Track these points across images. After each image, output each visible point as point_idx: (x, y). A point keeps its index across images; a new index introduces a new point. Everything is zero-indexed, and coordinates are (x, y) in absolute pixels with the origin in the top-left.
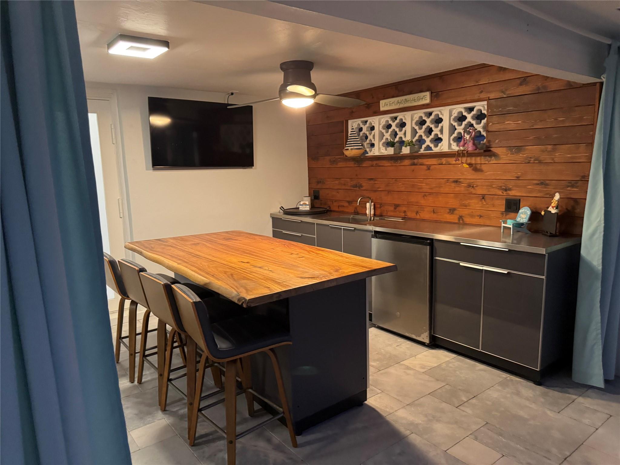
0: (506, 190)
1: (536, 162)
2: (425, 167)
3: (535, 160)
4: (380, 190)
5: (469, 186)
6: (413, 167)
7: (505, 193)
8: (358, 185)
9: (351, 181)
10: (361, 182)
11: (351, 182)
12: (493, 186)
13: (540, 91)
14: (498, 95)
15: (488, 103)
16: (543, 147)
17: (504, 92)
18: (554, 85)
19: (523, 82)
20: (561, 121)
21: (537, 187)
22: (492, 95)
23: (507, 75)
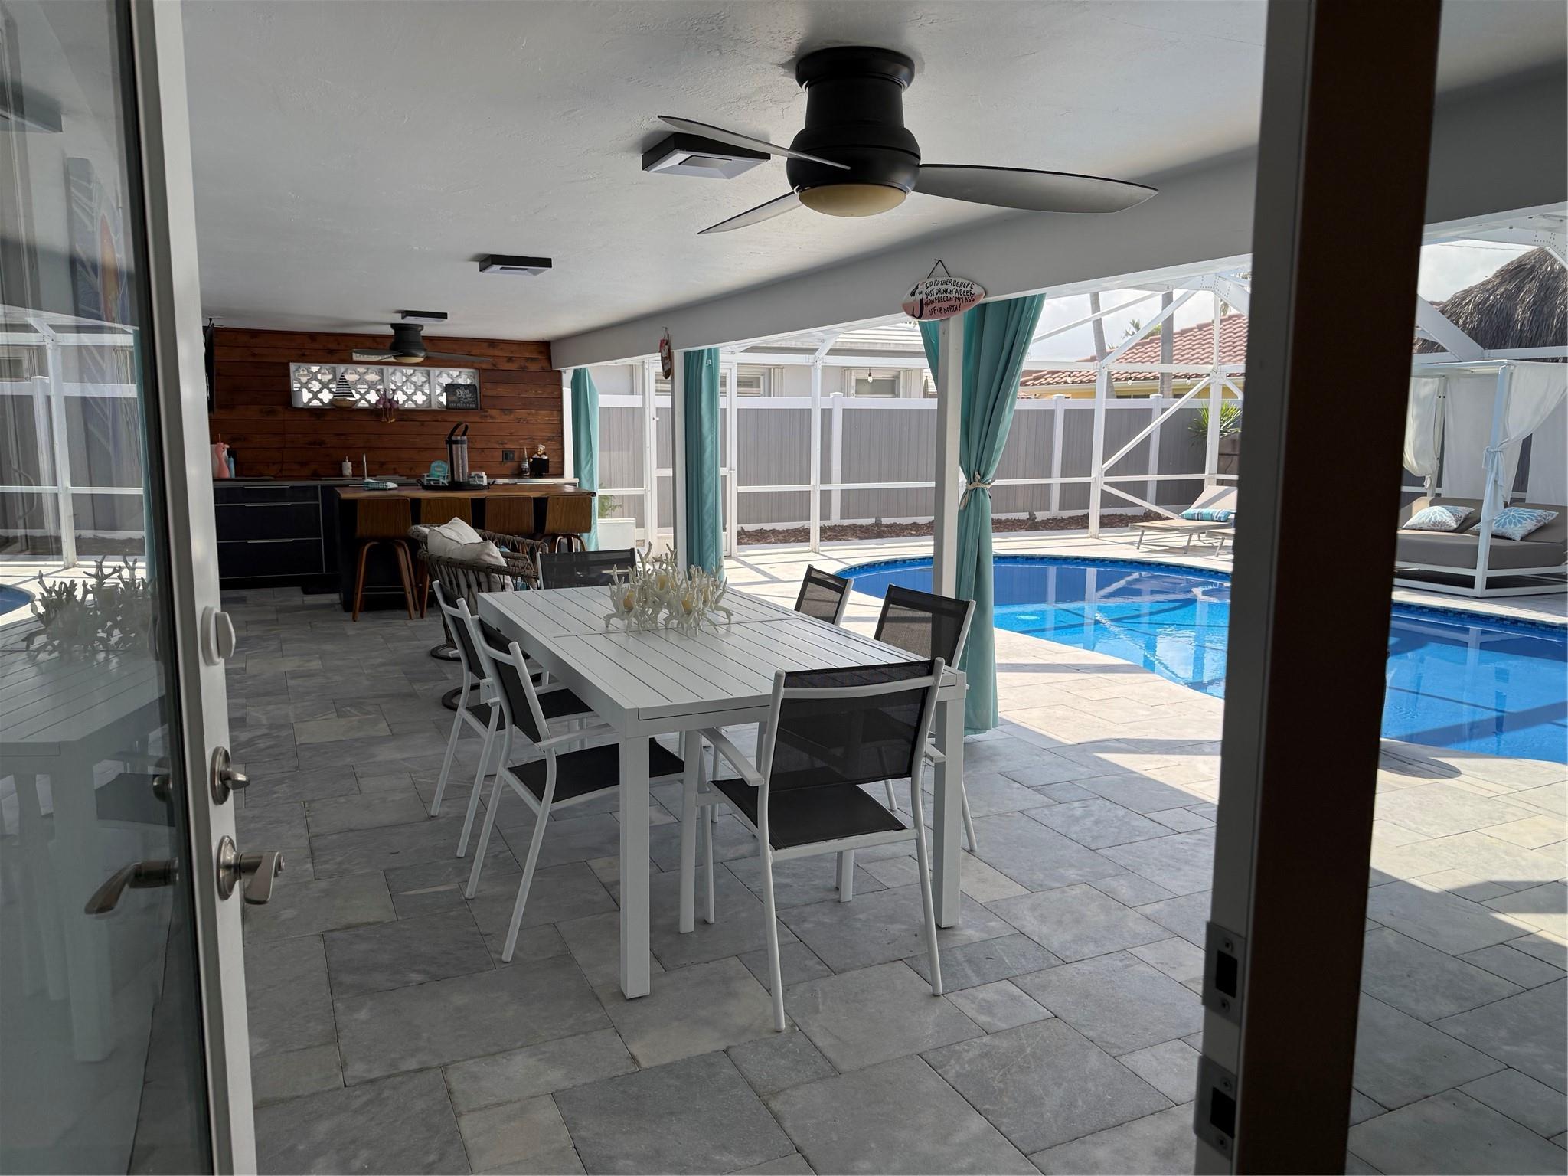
0: (502, 444)
2: (417, 423)
6: (402, 423)
7: (501, 446)
8: (318, 442)
10: (324, 439)
11: (306, 439)
12: (491, 441)
13: (523, 369)
14: (490, 367)
15: (481, 372)
16: (528, 411)
17: (494, 366)
18: (533, 367)
19: (510, 360)
20: (540, 394)
21: (527, 441)
22: (484, 366)
23: (496, 352)
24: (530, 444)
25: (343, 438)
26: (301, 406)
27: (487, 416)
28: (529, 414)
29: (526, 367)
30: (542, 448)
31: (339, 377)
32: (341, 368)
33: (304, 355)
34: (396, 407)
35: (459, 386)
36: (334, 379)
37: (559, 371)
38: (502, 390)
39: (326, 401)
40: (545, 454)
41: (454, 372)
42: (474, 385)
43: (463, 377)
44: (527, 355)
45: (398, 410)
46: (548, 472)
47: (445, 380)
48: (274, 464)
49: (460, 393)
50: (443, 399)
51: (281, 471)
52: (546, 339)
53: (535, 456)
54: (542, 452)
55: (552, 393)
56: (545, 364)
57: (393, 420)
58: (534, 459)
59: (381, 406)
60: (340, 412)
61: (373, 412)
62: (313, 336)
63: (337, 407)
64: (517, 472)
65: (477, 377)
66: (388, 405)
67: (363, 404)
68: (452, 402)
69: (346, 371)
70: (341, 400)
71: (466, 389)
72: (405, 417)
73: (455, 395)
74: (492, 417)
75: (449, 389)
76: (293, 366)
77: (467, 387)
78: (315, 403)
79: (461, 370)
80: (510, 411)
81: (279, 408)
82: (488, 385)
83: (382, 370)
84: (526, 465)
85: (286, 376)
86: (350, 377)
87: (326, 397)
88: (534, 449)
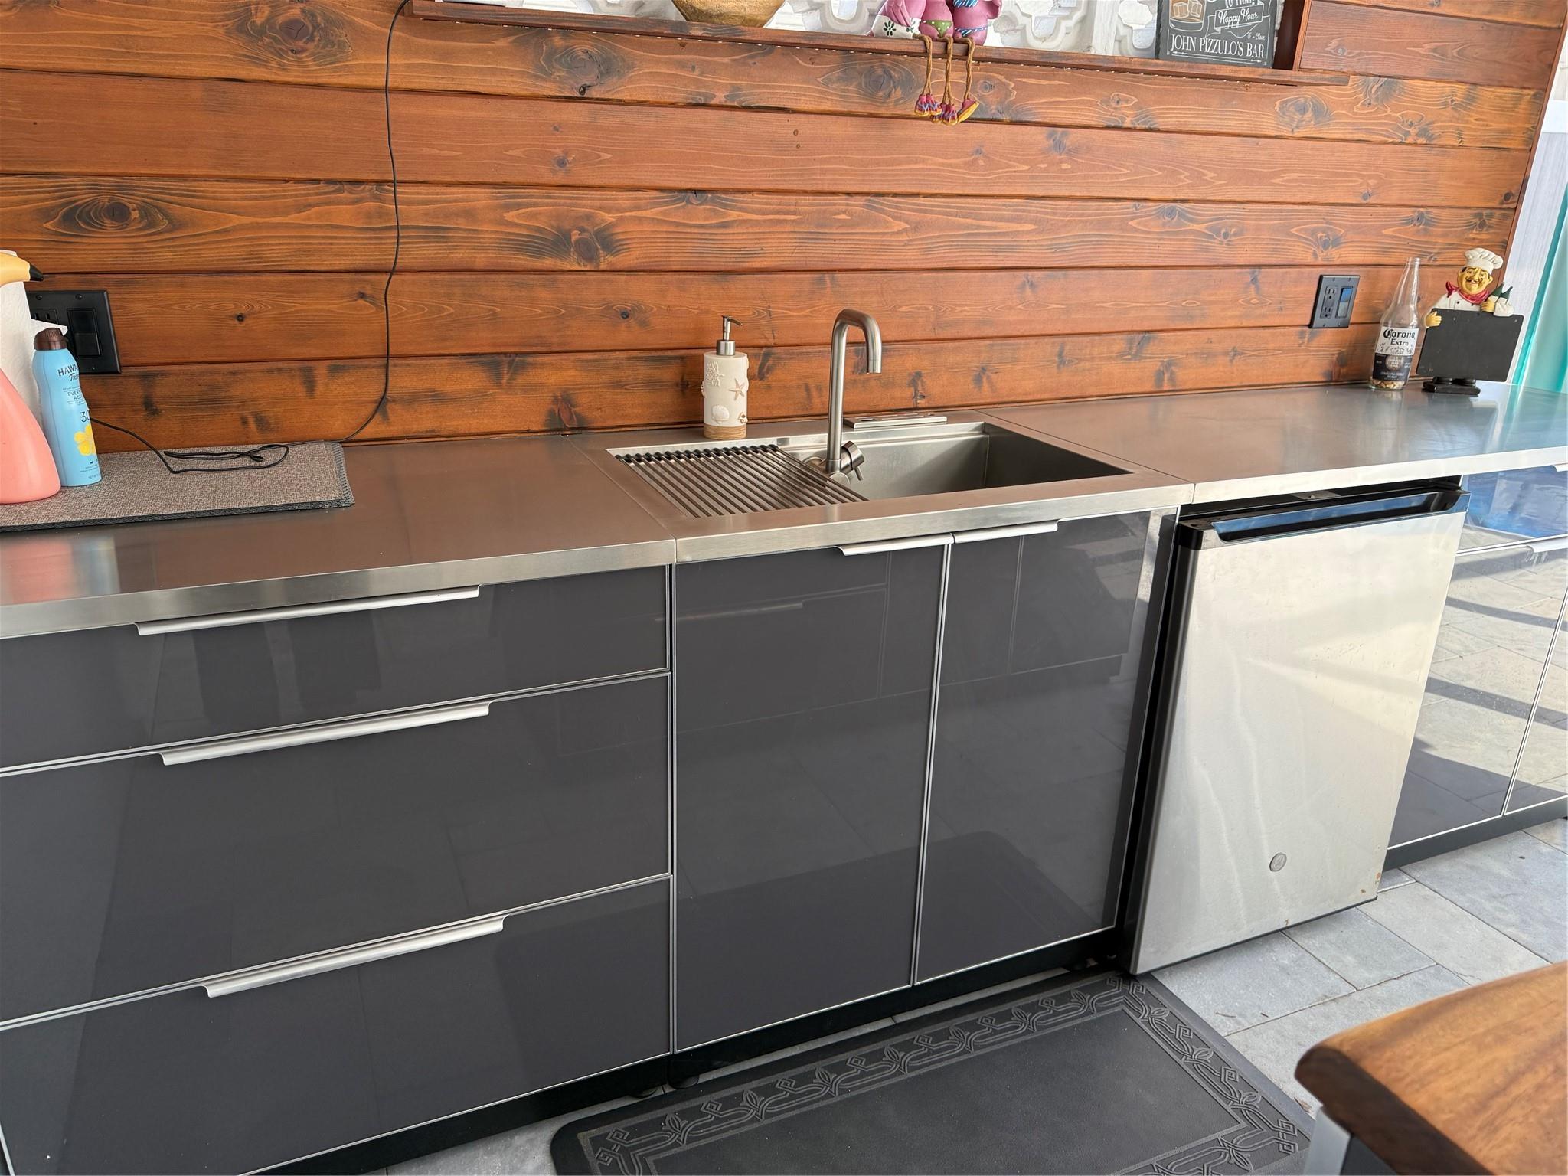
1: (1419, 142)
3: (1418, 135)
4: (756, 264)
5: (1215, 232)
8: (575, 236)
9: (508, 207)
10: (609, 218)
11: (510, 216)
12: (1292, 230)
68: (1187, 28)
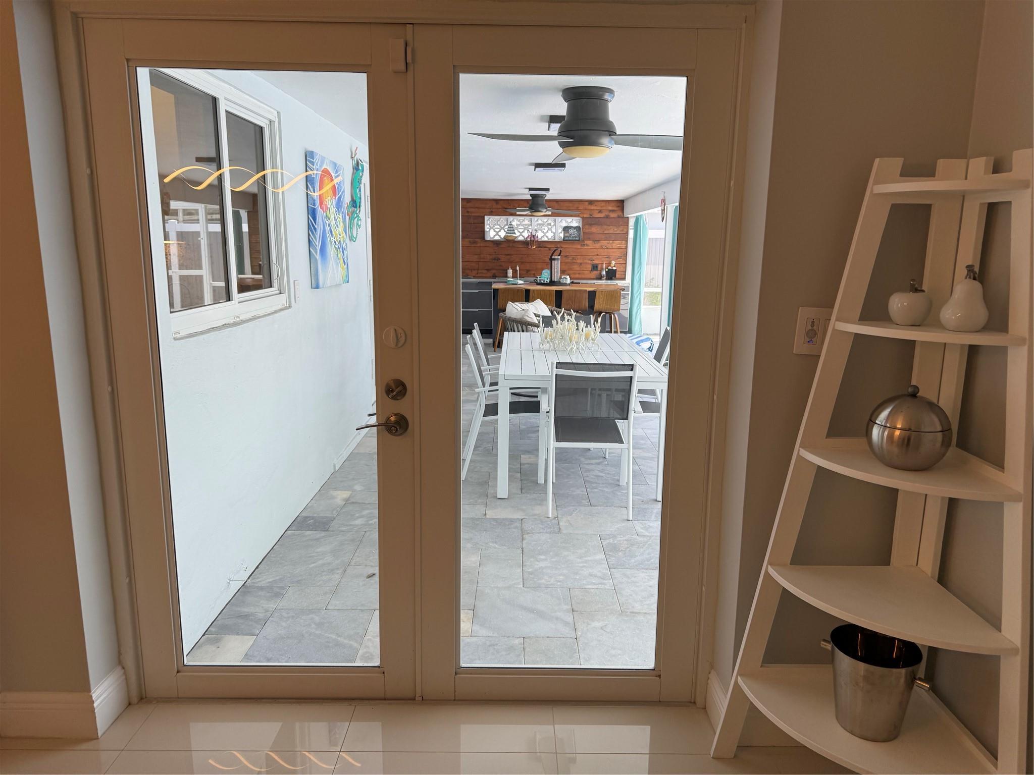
0: (592, 261)
2: (547, 249)
5: (573, 259)
6: (539, 249)
7: (591, 262)
9: (490, 256)
13: (607, 217)
14: (588, 216)
15: (584, 219)
16: (608, 242)
17: (591, 215)
18: (613, 215)
19: (600, 212)
20: (616, 231)
21: (606, 259)
22: (585, 216)
23: (593, 207)
24: (607, 261)
25: (508, 257)
26: (488, 239)
27: (584, 245)
28: (608, 243)
29: (608, 216)
30: (613, 263)
31: (509, 223)
32: (511, 218)
33: (492, 212)
34: (536, 239)
35: (570, 227)
36: (507, 224)
37: (628, 217)
38: (594, 229)
39: (502, 237)
40: (615, 266)
41: (569, 219)
42: (579, 227)
43: (575, 222)
44: (610, 208)
45: (537, 241)
46: (615, 277)
47: (564, 224)
48: (474, 270)
49: (571, 231)
50: (562, 235)
51: (477, 274)
52: (622, 199)
53: (610, 268)
54: (613, 265)
55: (623, 230)
56: (620, 213)
57: (535, 247)
58: (608, 269)
59: (529, 239)
60: (509, 243)
61: (525, 243)
62: (497, 201)
63: (507, 240)
64: (599, 277)
65: (581, 222)
66: (533, 239)
67: (521, 238)
68: (566, 237)
69: (513, 220)
70: (510, 236)
71: (574, 229)
72: (541, 245)
73: (568, 232)
74: (587, 245)
75: (566, 229)
76: (486, 218)
77: (575, 228)
78: (497, 238)
79: (573, 218)
80: (598, 241)
81: (479, 240)
82: (587, 226)
83: (531, 219)
84: (604, 273)
85: (483, 223)
86: (514, 223)
87: (503, 234)
88: (609, 264)
